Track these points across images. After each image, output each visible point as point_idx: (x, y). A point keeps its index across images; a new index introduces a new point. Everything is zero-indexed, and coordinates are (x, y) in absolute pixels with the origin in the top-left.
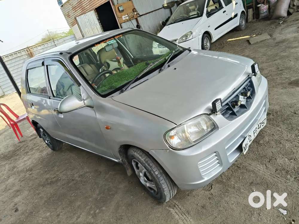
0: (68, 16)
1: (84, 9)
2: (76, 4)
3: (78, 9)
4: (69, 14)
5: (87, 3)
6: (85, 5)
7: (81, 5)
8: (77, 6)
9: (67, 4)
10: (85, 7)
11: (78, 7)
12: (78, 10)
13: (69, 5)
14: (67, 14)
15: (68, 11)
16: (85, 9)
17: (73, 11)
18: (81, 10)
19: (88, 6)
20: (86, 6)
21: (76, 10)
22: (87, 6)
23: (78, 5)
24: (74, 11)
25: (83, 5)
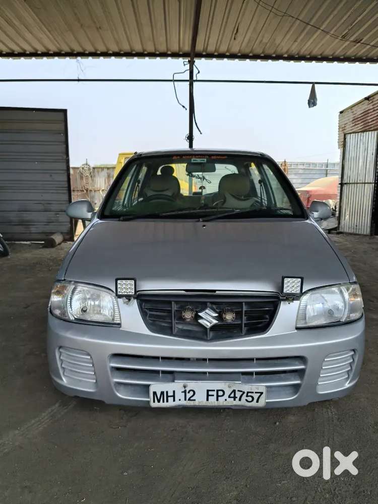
0: (342, 130)
1: (367, 124)
2: (360, 115)
3: (359, 122)
4: (345, 127)
5: (374, 117)
6: (371, 119)
7: (366, 118)
8: (360, 117)
9: (348, 110)
10: (369, 122)
11: (360, 120)
12: (358, 124)
13: (351, 114)
14: (343, 126)
15: (346, 122)
16: (369, 126)
17: (353, 123)
18: (362, 125)
19: (374, 122)
20: (372, 121)
21: (357, 123)
22: (374, 120)
23: (362, 116)
24: (354, 125)
25: (368, 118)
